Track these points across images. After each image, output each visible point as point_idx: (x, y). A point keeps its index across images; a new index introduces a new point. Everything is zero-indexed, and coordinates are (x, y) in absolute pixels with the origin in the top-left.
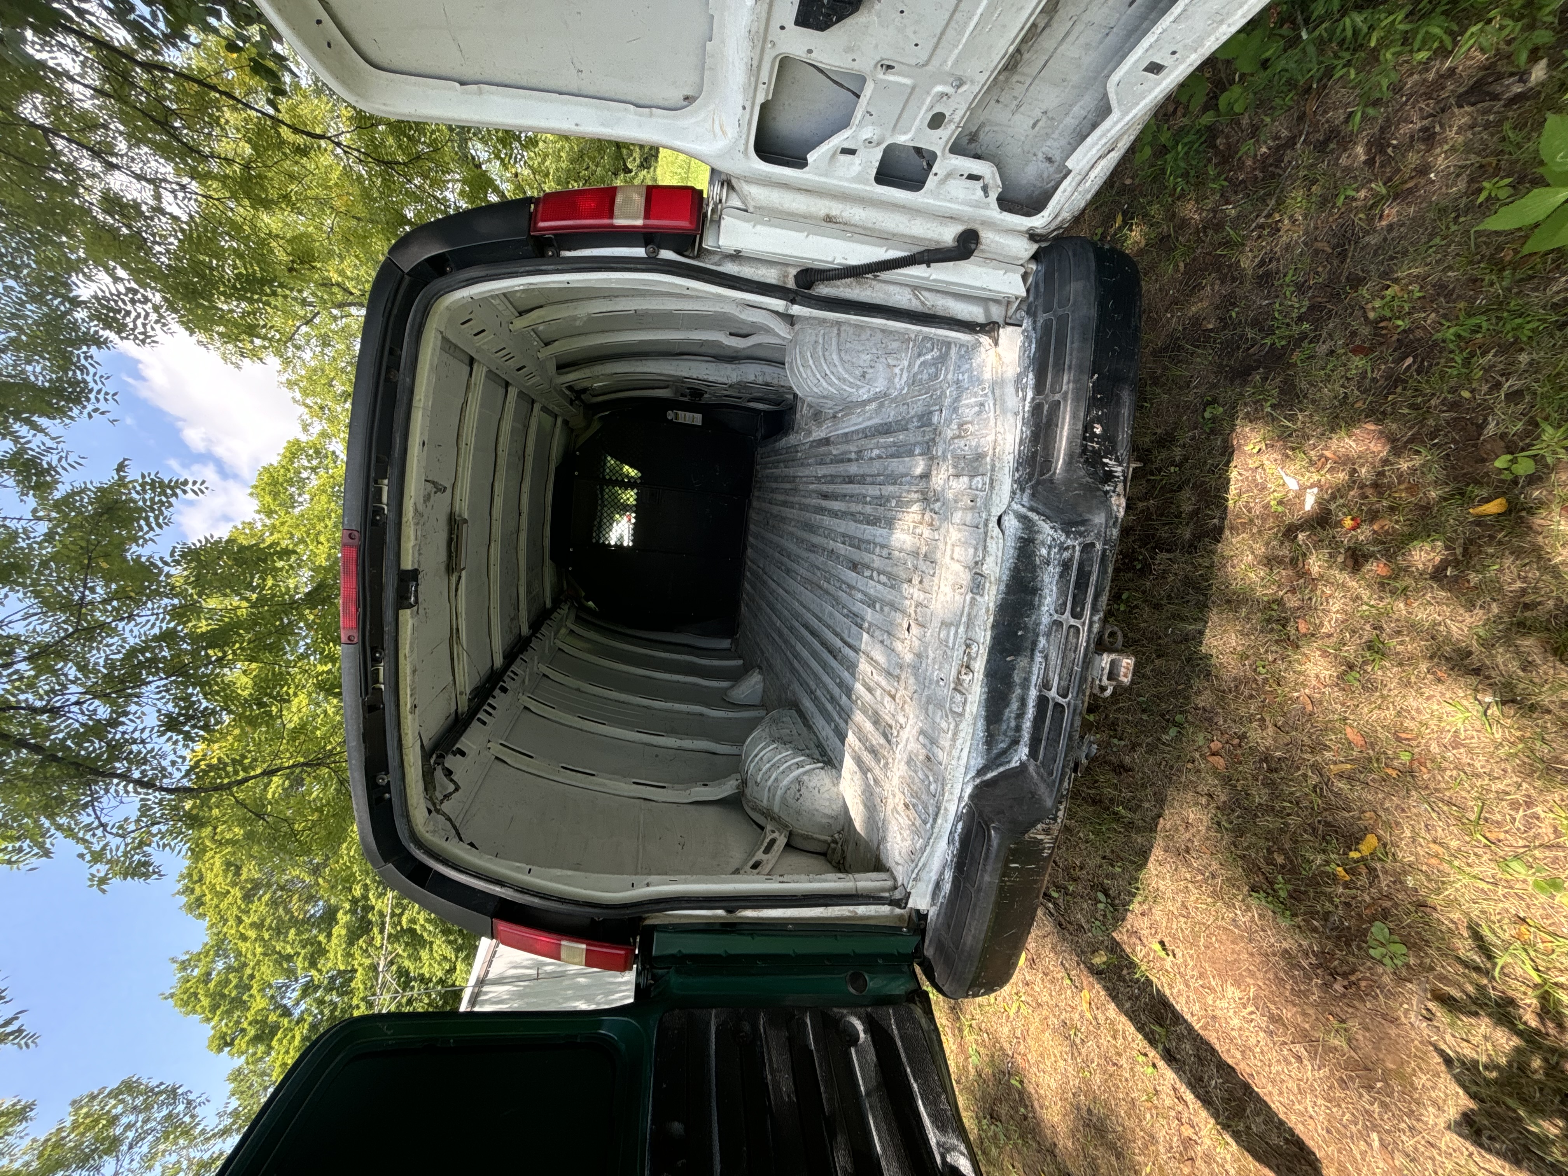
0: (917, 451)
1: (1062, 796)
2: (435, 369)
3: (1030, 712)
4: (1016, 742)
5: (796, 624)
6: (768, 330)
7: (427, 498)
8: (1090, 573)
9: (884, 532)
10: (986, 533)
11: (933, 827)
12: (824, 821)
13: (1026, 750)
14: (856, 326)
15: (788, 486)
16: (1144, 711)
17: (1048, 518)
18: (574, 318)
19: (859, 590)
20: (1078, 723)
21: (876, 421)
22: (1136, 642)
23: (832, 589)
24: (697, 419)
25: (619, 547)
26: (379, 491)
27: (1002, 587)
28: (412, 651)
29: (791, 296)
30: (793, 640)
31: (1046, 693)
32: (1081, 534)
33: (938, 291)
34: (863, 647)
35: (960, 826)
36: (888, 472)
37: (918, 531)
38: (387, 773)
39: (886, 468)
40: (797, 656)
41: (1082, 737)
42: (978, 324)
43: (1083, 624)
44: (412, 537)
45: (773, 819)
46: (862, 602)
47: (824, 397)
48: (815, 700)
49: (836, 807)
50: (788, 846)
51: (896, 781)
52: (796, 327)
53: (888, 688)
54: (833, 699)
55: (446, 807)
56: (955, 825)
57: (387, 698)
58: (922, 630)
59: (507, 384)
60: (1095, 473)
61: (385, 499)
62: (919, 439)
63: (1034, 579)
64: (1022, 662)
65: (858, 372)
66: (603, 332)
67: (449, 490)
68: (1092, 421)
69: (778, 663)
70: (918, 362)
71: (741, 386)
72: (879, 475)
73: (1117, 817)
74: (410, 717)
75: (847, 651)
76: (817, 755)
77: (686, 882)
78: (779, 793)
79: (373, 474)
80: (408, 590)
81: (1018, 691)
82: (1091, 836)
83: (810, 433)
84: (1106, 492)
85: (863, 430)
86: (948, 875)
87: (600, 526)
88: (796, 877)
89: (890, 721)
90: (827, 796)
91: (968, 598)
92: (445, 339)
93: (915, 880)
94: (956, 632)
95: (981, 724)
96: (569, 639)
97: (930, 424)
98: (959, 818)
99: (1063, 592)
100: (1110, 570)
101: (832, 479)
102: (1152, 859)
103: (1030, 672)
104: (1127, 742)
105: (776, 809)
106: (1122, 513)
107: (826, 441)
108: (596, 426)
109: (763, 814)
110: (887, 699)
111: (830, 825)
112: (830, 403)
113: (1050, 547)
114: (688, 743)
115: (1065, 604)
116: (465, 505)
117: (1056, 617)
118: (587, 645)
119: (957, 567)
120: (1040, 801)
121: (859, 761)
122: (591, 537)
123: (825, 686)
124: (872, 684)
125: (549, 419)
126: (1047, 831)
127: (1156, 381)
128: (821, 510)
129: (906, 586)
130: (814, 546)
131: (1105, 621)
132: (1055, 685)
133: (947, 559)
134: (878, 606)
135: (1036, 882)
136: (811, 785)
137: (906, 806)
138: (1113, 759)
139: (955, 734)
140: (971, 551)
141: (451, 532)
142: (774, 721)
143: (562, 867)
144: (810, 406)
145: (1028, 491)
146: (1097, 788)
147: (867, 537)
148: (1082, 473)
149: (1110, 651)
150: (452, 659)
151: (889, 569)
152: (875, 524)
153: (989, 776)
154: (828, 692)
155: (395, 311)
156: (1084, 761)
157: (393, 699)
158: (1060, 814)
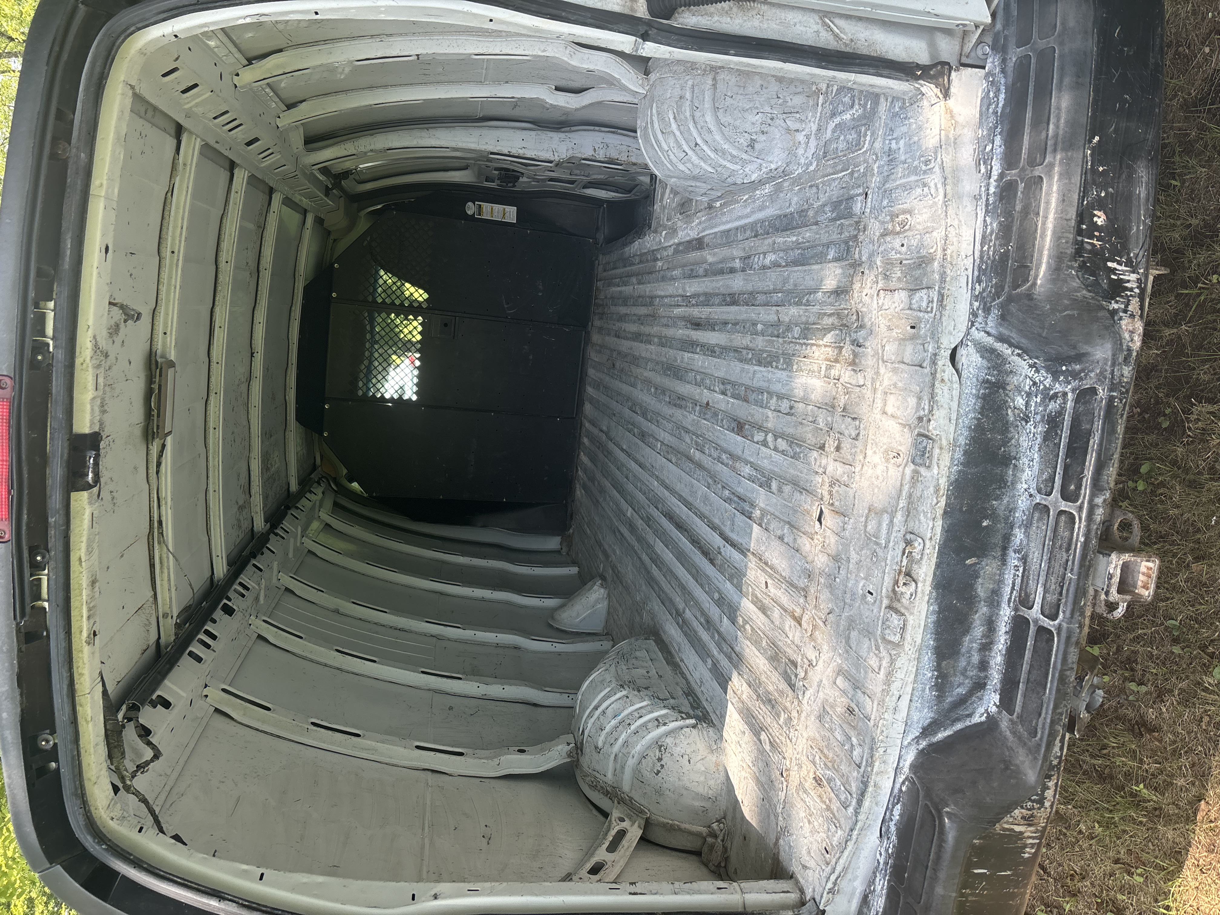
0: (831, 255)
1: (1051, 767)
2: (124, 140)
3: (1002, 641)
4: (980, 686)
5: (655, 513)
6: (610, 82)
7: (114, 330)
8: (1089, 433)
9: (782, 375)
10: (934, 375)
11: (857, 813)
12: (697, 804)
13: (996, 698)
14: (740, 73)
15: (642, 311)
16: (1176, 641)
17: (1025, 351)
18: (331, 69)
19: (747, 462)
20: (1073, 656)
21: (771, 212)
22: (1162, 537)
23: (707, 461)
24: (510, 214)
25: (400, 402)
26: (41, 319)
27: (959, 455)
28: (89, 552)
29: (642, 29)
30: (651, 538)
31: (1024, 612)
32: (1075, 375)
33: (860, 19)
34: (753, 546)
35: (897, 811)
36: (787, 287)
37: (834, 372)
38: (53, 732)
39: (785, 281)
40: (656, 560)
41: (1080, 679)
42: (918, 66)
43: (1081, 508)
44: (91, 386)
45: (622, 801)
46: (751, 479)
47: (695, 178)
48: (684, 625)
49: (715, 783)
50: (645, 840)
51: (802, 744)
52: (653, 77)
53: (790, 606)
54: (709, 624)
55: (140, 783)
56: (889, 810)
57: (53, 621)
58: (839, 520)
59: (232, 166)
60: (1096, 283)
61: (49, 330)
62: (835, 237)
63: (1006, 442)
64: (989, 567)
65: (744, 141)
66: (371, 88)
67: (146, 319)
68: (1091, 207)
69: (629, 572)
70: (832, 125)
71: (572, 163)
72: (775, 291)
73: (1137, 802)
74: (86, 649)
75: (729, 551)
76: (686, 707)
77: (491, 893)
78: (631, 762)
79: (32, 294)
80: (84, 464)
81: (983, 609)
82: (1098, 829)
83: (674, 231)
84: (1115, 312)
85: (753, 226)
86: (881, 886)
87: (369, 371)
88: (654, 886)
89: (794, 657)
90: (700, 767)
91: (908, 471)
92: (138, 98)
93: (831, 891)
94: (891, 521)
95: (928, 658)
96: (323, 538)
97: (850, 215)
98: (895, 798)
99: (1049, 461)
100: (1120, 429)
101: (706, 299)
102: (1189, 863)
103: (1000, 582)
104: (1150, 687)
105: (626, 787)
106: (1137, 343)
107: (698, 244)
108: (363, 226)
109: (607, 793)
110: (789, 623)
111: (705, 811)
112: (703, 187)
113: (1029, 395)
114: (496, 690)
115: (1052, 479)
116: (171, 340)
117: (1038, 499)
118: (351, 547)
119: (892, 426)
120: (1017, 773)
121: (748, 716)
122: (356, 388)
123: (697, 604)
124: (767, 601)
125: (297, 217)
126: (1029, 820)
127: (1188, 149)
128: (690, 345)
129: (815, 454)
130: (681, 398)
131: (1114, 503)
132: (1038, 600)
133: (877, 414)
134: (774, 485)
135: (1013, 896)
136: (677, 750)
137: (818, 781)
138: (1130, 713)
139: (889, 674)
140: (912, 401)
141: (150, 380)
142: (623, 657)
143: (310, 871)
144: (674, 192)
145: (995, 312)
146: (1104, 756)
147: (757, 383)
148: (1076, 283)
149: (1122, 549)
150: (152, 566)
151: (790, 430)
152: (769, 364)
153: (941, 735)
154: (703, 613)
155: (65, 57)
156: (1084, 715)
157: (61, 623)
158: (1049, 794)
